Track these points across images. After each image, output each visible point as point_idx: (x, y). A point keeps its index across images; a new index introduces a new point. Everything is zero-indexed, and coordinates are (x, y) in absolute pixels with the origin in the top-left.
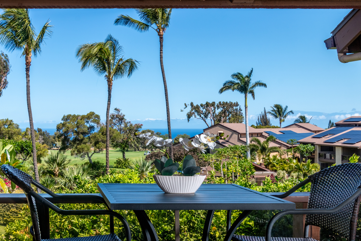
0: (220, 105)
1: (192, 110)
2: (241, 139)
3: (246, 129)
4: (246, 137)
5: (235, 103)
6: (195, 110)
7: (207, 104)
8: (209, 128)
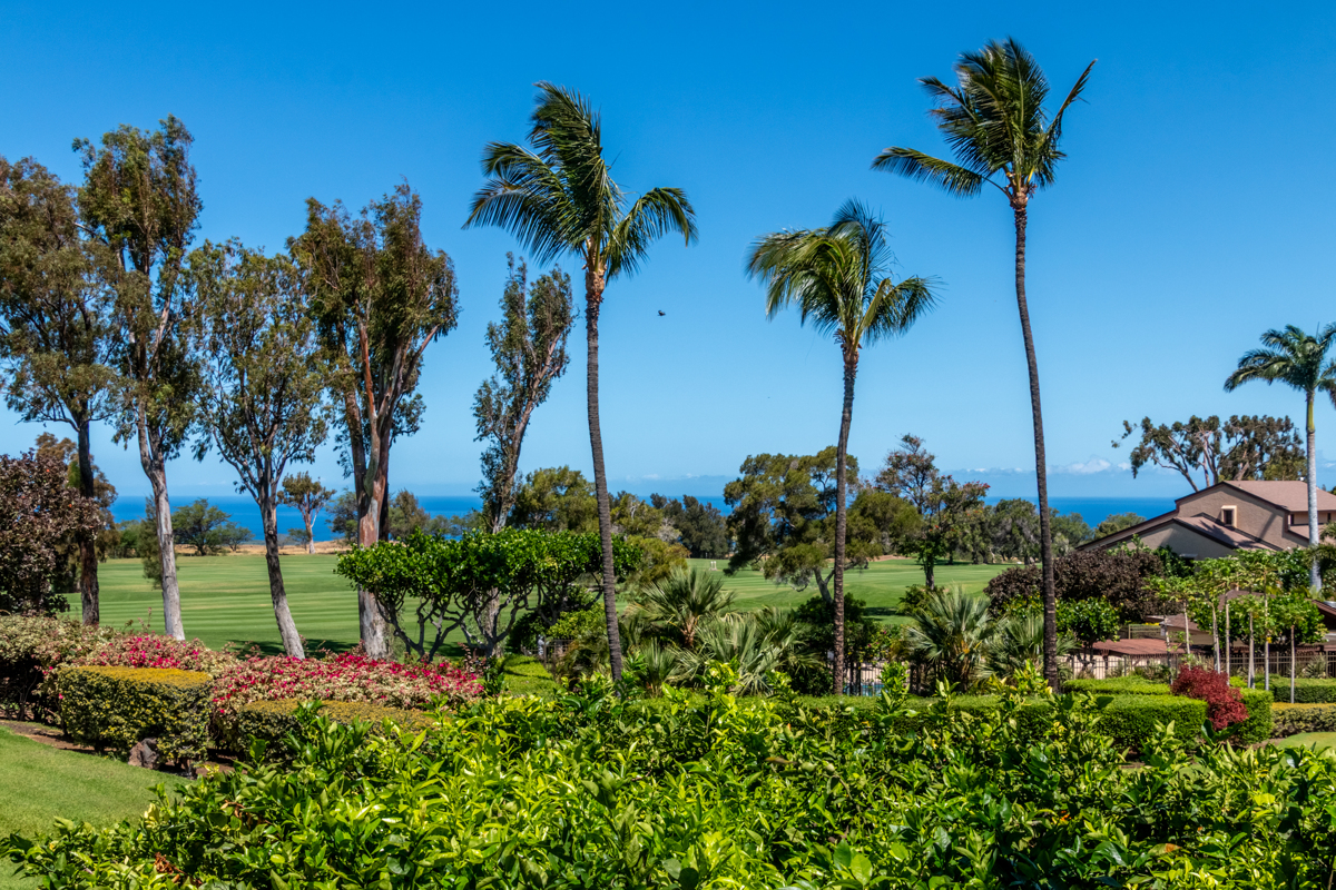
0: (1235, 425)
1: (1146, 441)
2: (1293, 529)
3: (1309, 499)
4: (1308, 524)
5: (1280, 420)
6: (1155, 441)
7: (1195, 424)
8: (1198, 494)
